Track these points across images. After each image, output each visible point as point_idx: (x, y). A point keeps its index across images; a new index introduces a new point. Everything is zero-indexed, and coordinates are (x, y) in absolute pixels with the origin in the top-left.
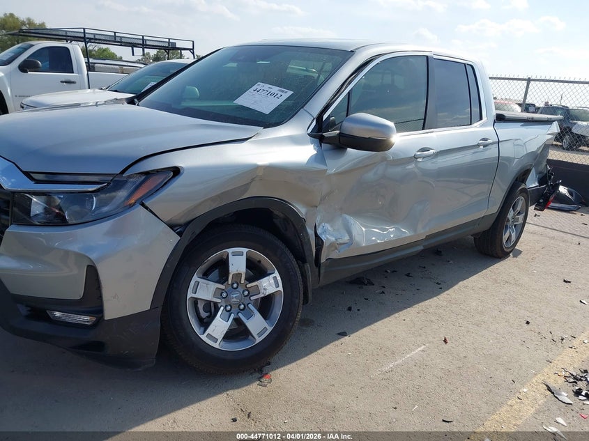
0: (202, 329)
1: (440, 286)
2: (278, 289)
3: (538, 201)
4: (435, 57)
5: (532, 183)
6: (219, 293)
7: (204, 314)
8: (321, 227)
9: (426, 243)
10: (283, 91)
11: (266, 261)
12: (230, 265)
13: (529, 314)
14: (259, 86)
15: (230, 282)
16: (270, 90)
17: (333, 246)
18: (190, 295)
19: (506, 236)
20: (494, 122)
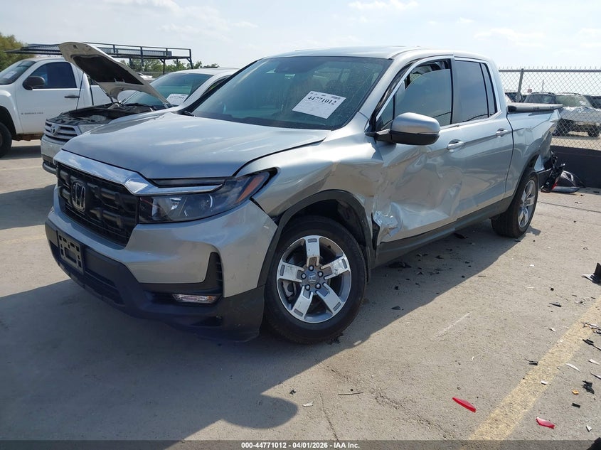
0: (290, 305)
1: (468, 265)
2: (347, 269)
3: (545, 184)
4: (456, 59)
5: (539, 167)
6: (300, 275)
7: (289, 294)
8: (376, 214)
9: (458, 226)
10: (336, 98)
11: (335, 247)
12: (307, 250)
13: (551, 283)
14: (312, 94)
15: (308, 266)
16: (323, 98)
17: (387, 231)
18: (279, 277)
19: (521, 217)
20: (507, 114)
